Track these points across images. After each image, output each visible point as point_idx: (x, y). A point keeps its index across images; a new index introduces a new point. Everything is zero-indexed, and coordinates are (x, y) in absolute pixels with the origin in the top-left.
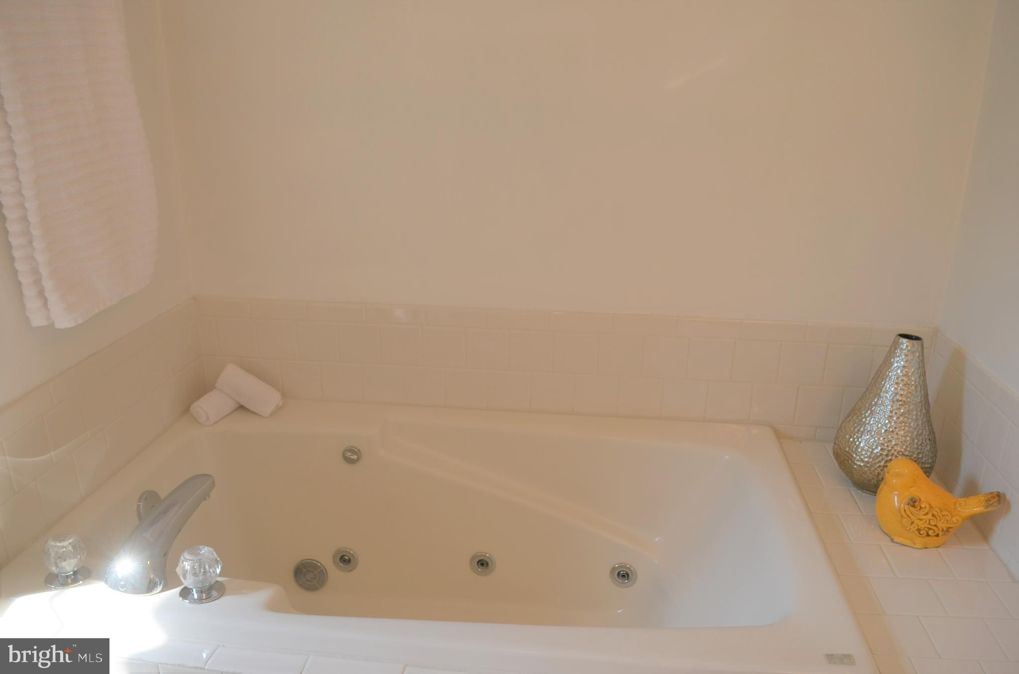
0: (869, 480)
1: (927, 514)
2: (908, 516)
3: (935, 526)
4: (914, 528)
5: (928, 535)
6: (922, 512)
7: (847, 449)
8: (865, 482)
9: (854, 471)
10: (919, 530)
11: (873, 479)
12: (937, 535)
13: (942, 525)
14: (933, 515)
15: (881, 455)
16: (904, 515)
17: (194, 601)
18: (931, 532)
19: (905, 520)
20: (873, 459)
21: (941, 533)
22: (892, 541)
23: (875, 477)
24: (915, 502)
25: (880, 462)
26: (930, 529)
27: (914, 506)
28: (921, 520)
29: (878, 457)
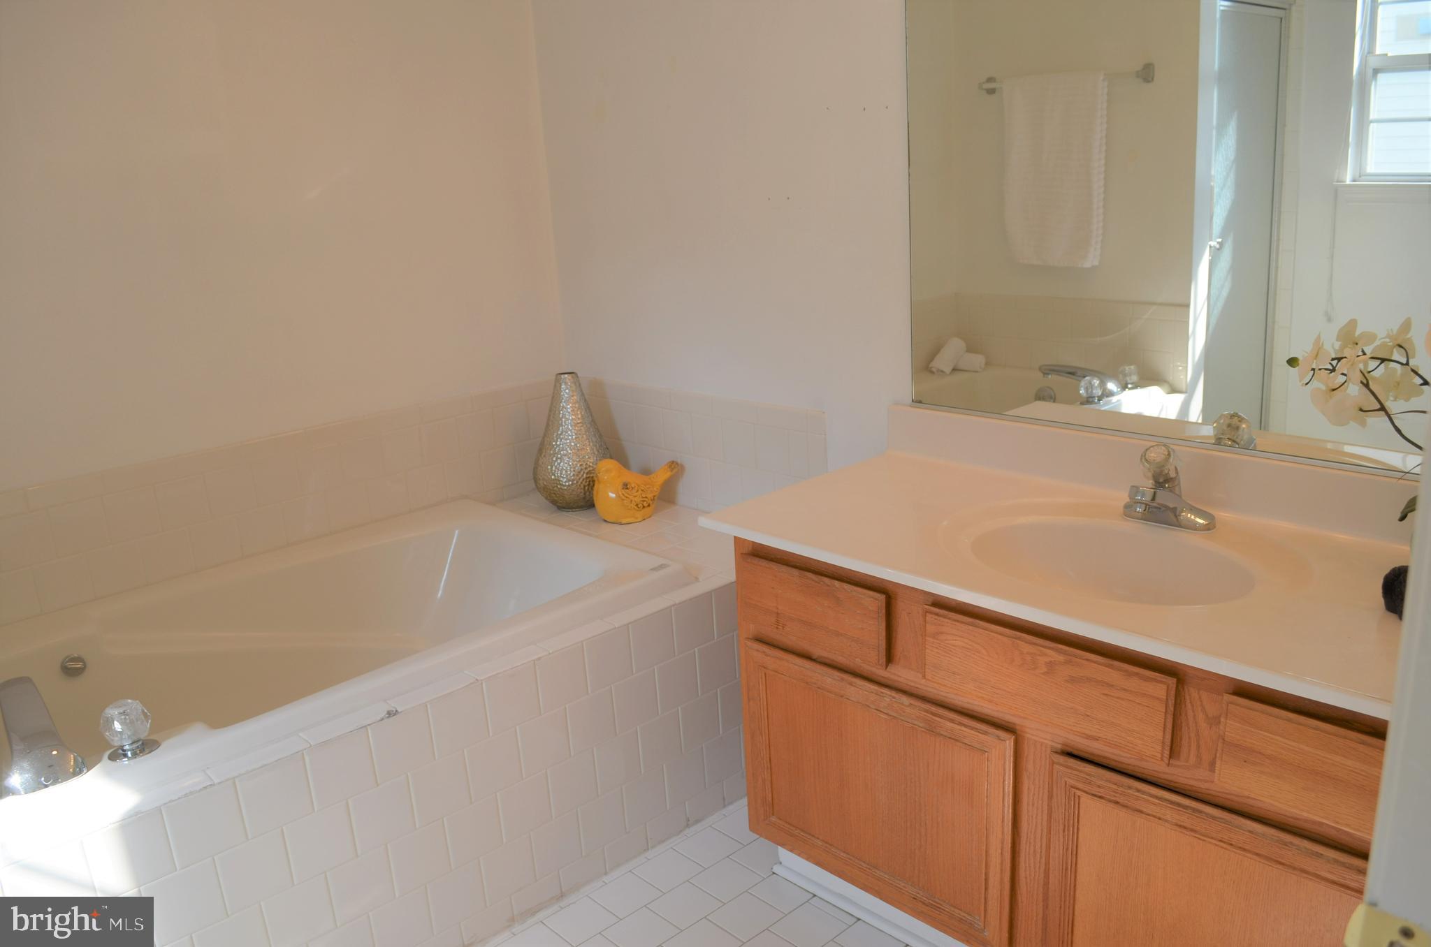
0: (578, 496)
1: (637, 491)
2: (627, 497)
3: (646, 497)
4: (633, 505)
5: (644, 507)
6: (634, 491)
7: (553, 477)
8: (576, 498)
9: (566, 492)
10: (637, 505)
11: (581, 492)
12: (649, 506)
13: (650, 496)
14: (642, 490)
15: (582, 469)
16: (623, 497)
17: (129, 758)
18: (645, 504)
19: (625, 501)
20: (577, 475)
21: (651, 503)
22: (621, 524)
23: (582, 491)
24: (627, 485)
25: (583, 476)
26: (644, 501)
27: (627, 489)
28: (635, 497)
29: (579, 472)
